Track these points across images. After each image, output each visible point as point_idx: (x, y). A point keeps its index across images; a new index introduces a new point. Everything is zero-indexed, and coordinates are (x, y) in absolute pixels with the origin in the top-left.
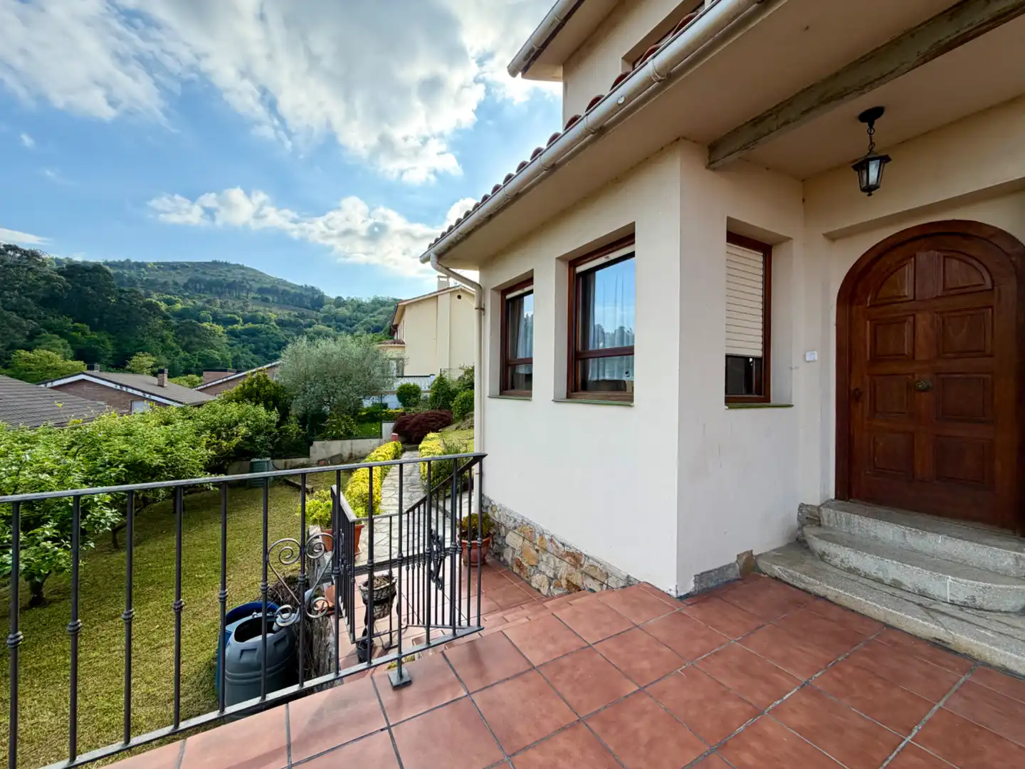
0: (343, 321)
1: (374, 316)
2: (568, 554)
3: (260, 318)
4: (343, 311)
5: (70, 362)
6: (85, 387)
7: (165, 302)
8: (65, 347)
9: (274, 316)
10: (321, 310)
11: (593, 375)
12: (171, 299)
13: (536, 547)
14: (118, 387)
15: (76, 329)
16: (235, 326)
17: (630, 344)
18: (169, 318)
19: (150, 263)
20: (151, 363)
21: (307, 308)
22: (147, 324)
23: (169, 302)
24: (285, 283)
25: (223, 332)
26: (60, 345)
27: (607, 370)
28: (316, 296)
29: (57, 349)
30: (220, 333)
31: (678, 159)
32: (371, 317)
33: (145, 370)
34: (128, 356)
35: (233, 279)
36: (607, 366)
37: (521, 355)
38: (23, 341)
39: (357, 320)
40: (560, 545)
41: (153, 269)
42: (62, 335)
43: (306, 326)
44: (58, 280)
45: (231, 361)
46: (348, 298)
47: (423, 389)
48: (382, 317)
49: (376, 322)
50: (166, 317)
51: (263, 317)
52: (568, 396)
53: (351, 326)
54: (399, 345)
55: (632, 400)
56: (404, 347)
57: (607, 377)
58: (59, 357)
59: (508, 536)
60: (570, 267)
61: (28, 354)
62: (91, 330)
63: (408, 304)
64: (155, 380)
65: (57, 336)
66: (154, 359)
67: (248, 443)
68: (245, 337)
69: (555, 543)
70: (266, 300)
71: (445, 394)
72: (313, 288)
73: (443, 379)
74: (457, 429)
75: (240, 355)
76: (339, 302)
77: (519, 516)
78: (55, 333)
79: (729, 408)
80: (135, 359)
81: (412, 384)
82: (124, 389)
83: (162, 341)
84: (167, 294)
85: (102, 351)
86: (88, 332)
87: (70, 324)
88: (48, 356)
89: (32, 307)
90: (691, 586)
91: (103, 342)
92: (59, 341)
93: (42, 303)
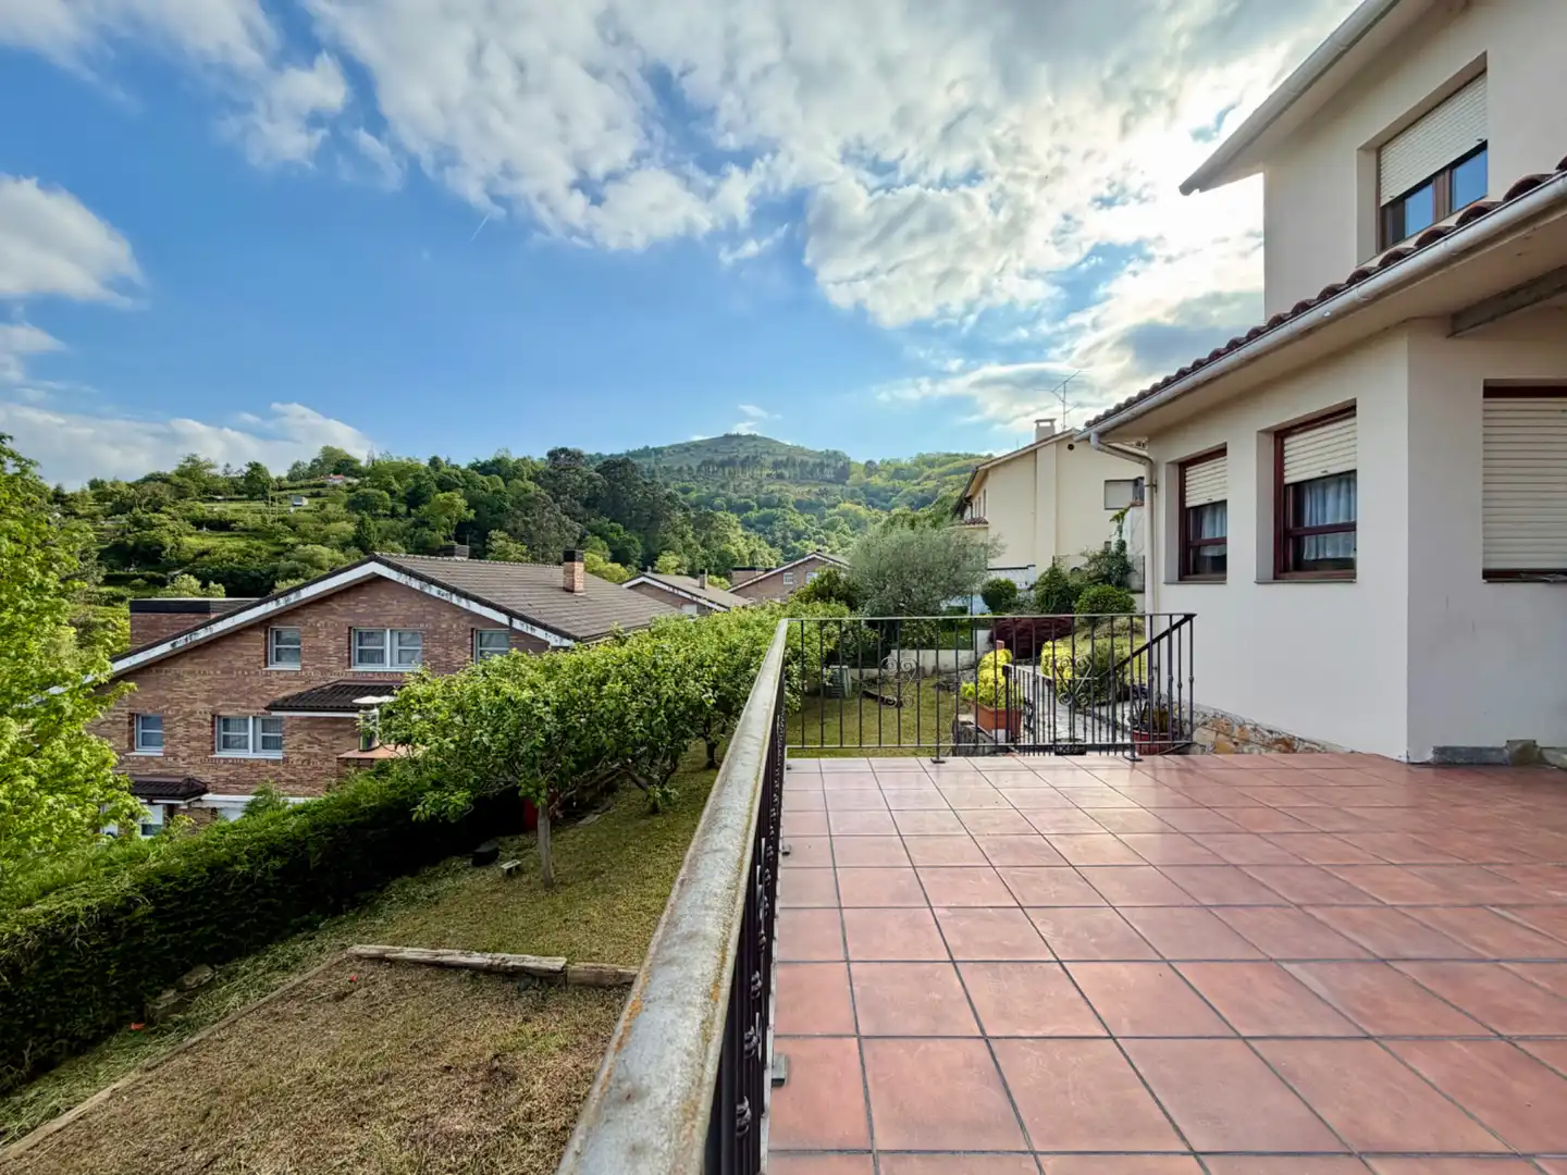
0: (876, 495)
1: (919, 484)
2: (1278, 741)
3: (776, 501)
4: (877, 481)
5: (610, 565)
6: (645, 589)
7: (682, 491)
8: (605, 549)
9: (792, 498)
10: (848, 482)
11: (1309, 554)
12: (686, 486)
13: (1235, 740)
14: (671, 590)
15: (612, 530)
16: (749, 513)
17: (1353, 520)
18: (688, 510)
20: (675, 564)
21: (829, 481)
22: (669, 519)
23: (686, 491)
24: (802, 451)
25: (737, 522)
26: (601, 547)
27: (1328, 547)
28: (841, 464)
29: (598, 552)
30: (735, 524)
31: (1406, 338)
32: (915, 485)
33: (670, 571)
34: (654, 556)
35: (746, 455)
36: (1328, 541)
37: (1207, 534)
39: (896, 491)
40: (1267, 734)
42: (603, 537)
43: (829, 507)
44: (598, 479)
45: (748, 557)
46: (882, 461)
47: (1018, 587)
48: (930, 484)
49: (922, 491)
50: (685, 509)
51: (780, 500)
52: (1275, 578)
53: (887, 501)
54: (981, 525)
55: (1354, 576)
56: (987, 528)
57: (1329, 555)
58: (601, 560)
59: (1195, 734)
60: (1276, 437)
62: (625, 529)
63: (993, 467)
64: (697, 582)
65: (597, 538)
66: (678, 559)
68: (760, 526)
69: (1259, 732)
70: (780, 477)
71: (1060, 592)
72: (835, 453)
73: (1057, 570)
74: (1085, 637)
75: (757, 549)
76: (870, 468)
77: (1210, 708)
78: (596, 535)
79: (1489, 582)
80: (661, 559)
81: (1003, 579)
82: (676, 591)
83: (683, 537)
84: (683, 481)
85: (633, 553)
86: (622, 532)
87: (607, 525)
88: (592, 559)
89: (580, 509)
90: (1429, 756)
91: (634, 542)
92: (600, 543)
93: (587, 504)
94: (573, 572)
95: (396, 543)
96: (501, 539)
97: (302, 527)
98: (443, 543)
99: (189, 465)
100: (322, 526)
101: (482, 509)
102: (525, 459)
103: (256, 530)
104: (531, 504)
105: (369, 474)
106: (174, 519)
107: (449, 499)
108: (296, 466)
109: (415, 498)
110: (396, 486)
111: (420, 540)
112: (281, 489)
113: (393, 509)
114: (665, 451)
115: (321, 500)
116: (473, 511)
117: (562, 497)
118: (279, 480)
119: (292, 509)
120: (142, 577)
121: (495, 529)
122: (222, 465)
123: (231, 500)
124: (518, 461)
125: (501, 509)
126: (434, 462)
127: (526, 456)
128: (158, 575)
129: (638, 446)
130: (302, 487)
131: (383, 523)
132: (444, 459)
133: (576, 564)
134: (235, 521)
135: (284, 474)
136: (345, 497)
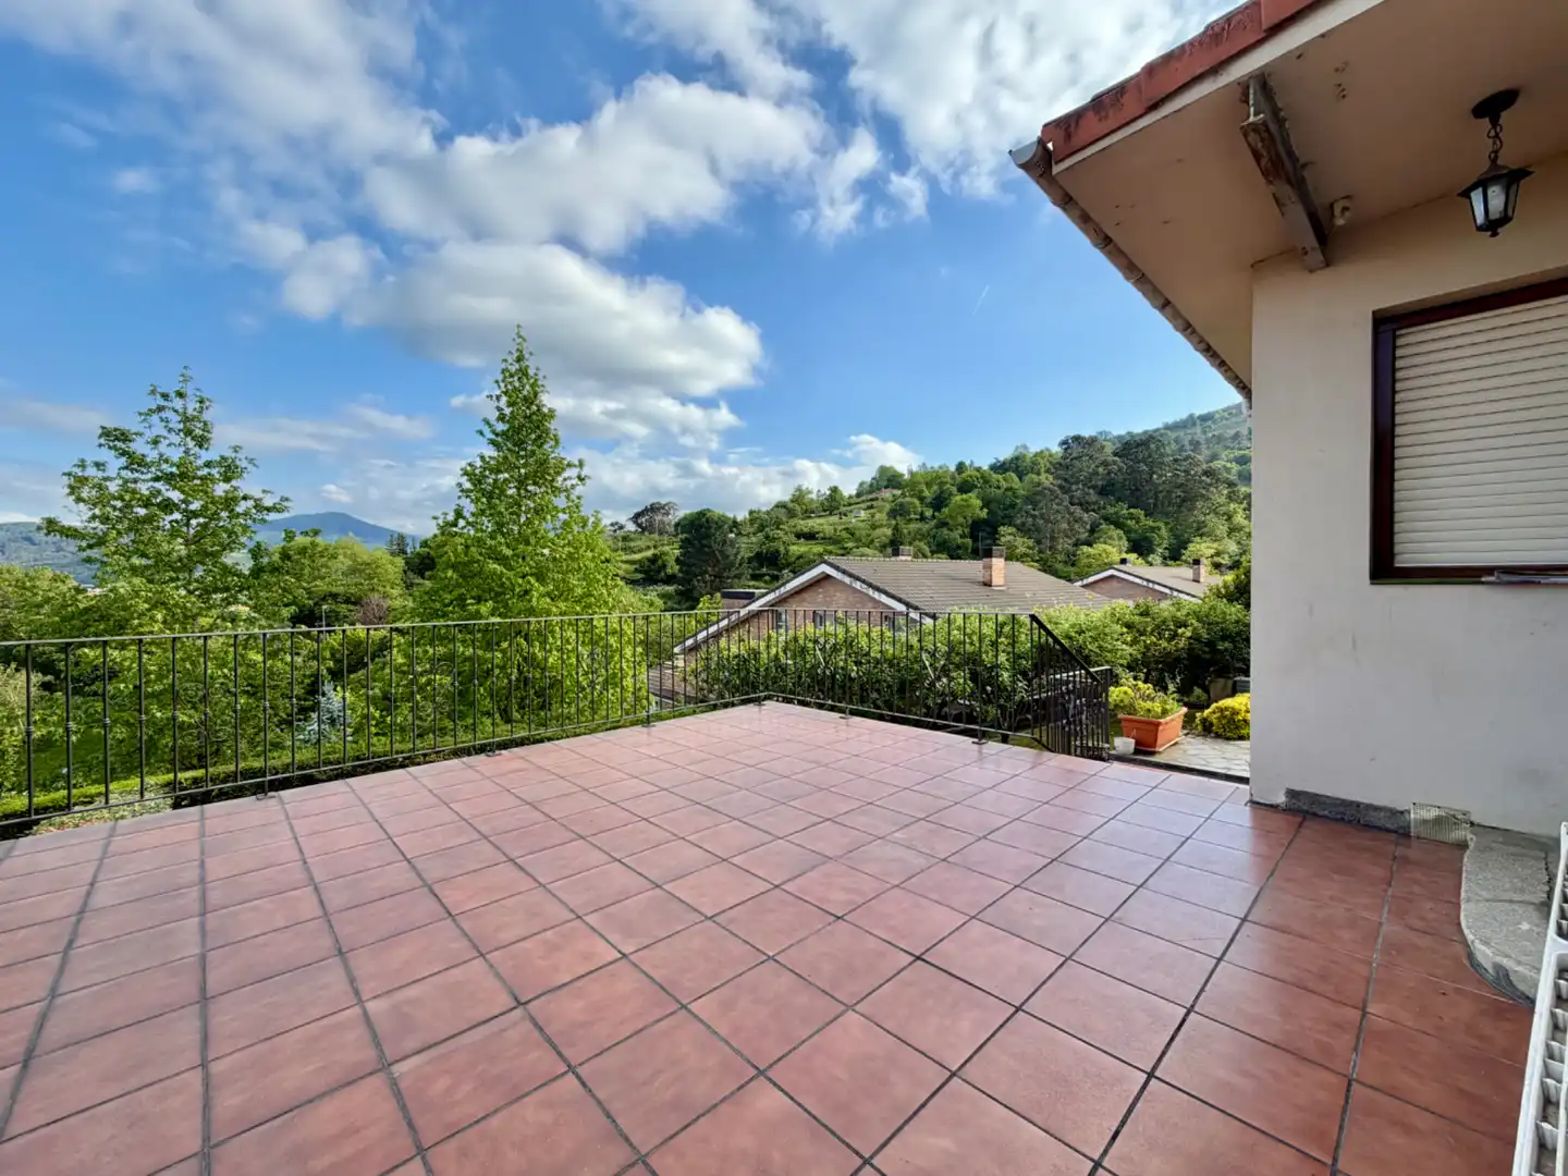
7: (1237, 463)
8: (1120, 538)
15: (1131, 517)
18: (1235, 485)
19: (1217, 412)
26: (1115, 536)
29: (1113, 543)
34: (1184, 544)
38: (1084, 536)
41: (1222, 418)
42: (1118, 525)
44: (1115, 463)
50: (1232, 485)
58: (1114, 550)
61: (1090, 549)
62: (1146, 516)
65: (1112, 527)
67: (1207, 649)
78: (1111, 524)
80: (1191, 547)
82: (1151, 585)
83: (1230, 518)
84: (1240, 449)
85: (1157, 540)
86: (1142, 517)
87: (1125, 511)
88: (1105, 550)
89: (1093, 496)
90: (1281, 799)
91: (1159, 529)
92: (1115, 532)
93: (1103, 492)
94: (991, 568)
95: (922, 544)
96: (1010, 534)
97: (857, 533)
98: (960, 541)
99: (797, 493)
100: (871, 531)
101: (993, 506)
102: (1042, 452)
103: (830, 538)
104: (1038, 498)
105: (907, 486)
106: (786, 533)
107: (966, 500)
108: (861, 484)
109: (939, 502)
110: (927, 493)
111: (941, 540)
112: (850, 505)
113: (922, 514)
114: (1217, 416)
115: (872, 511)
116: (986, 510)
117: (1074, 487)
118: (851, 497)
119: (853, 521)
120: (768, 575)
121: (1003, 525)
122: (815, 492)
123: (820, 516)
124: (1036, 455)
125: (1013, 506)
126: (961, 467)
127: (1043, 448)
128: (776, 573)
129: (1180, 415)
130: (863, 501)
131: (913, 526)
132: (968, 463)
133: (994, 560)
134: (817, 533)
135: (854, 492)
136: (888, 507)
